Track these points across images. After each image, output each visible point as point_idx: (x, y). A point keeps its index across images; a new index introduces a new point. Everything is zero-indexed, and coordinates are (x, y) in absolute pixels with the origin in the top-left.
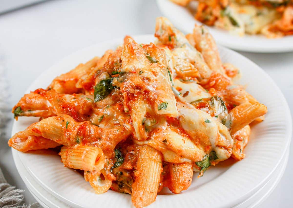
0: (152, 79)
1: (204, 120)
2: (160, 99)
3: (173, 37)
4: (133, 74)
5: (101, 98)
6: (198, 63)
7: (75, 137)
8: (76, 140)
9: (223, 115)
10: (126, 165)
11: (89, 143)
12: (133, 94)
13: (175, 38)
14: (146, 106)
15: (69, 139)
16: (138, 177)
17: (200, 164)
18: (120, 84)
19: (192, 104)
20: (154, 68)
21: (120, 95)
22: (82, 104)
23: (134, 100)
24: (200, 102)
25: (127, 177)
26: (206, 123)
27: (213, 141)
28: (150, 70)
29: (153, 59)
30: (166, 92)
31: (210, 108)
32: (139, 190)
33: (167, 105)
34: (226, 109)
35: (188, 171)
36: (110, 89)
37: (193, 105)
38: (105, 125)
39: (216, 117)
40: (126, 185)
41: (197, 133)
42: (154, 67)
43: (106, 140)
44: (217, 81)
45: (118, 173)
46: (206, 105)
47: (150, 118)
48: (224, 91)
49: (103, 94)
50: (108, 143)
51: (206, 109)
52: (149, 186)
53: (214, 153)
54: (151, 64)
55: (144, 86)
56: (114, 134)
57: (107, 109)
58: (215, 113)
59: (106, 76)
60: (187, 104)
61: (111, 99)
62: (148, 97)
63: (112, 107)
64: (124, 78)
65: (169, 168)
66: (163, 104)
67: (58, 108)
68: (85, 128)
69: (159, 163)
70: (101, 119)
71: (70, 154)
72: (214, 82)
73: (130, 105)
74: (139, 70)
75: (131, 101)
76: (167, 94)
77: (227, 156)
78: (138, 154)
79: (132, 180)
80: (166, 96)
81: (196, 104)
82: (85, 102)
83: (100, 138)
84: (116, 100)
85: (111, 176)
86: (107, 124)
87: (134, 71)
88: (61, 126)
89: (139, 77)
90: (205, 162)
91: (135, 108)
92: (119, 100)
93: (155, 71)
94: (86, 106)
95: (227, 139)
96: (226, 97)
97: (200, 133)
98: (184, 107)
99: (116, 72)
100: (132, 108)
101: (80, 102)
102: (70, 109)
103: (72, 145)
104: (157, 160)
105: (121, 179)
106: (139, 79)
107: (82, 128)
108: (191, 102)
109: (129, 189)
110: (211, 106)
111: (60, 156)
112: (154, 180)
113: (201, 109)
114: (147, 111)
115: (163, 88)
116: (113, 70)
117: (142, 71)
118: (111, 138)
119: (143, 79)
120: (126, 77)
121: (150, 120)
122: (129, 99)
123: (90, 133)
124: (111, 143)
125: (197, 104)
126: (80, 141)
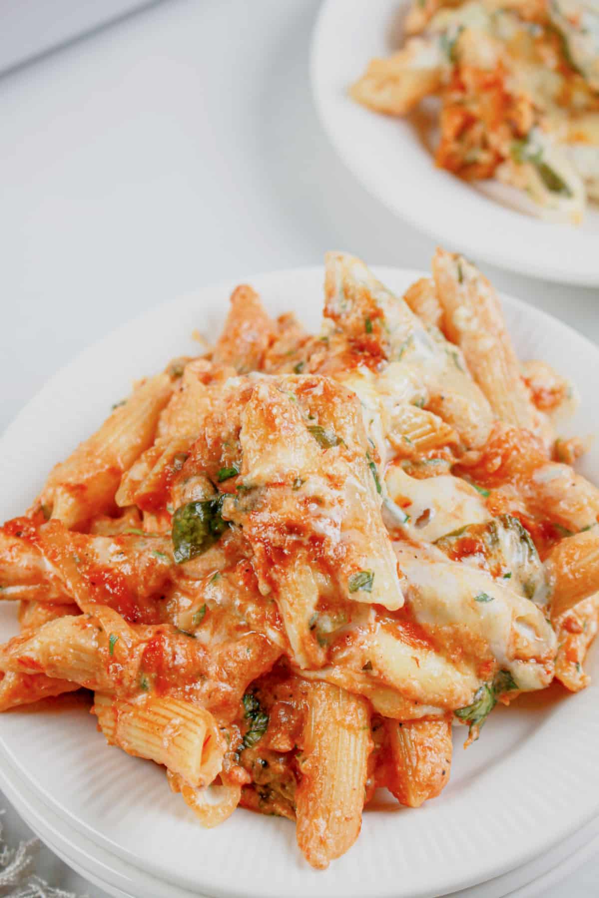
0: (328, 498)
1: (475, 596)
2: (352, 562)
3: (376, 322)
4: (278, 490)
5: (193, 553)
6: (450, 400)
7: (135, 676)
8: (139, 682)
9: (527, 568)
10: (274, 739)
11: (173, 688)
12: (280, 549)
13: (383, 324)
14: (318, 579)
15: (120, 682)
16: (310, 776)
17: (466, 714)
18: (244, 516)
19: (439, 547)
20: (332, 464)
21: (246, 544)
22: (143, 571)
23: (285, 566)
24: (461, 537)
25: (280, 773)
26: (479, 604)
27: (501, 648)
28: (321, 472)
29: (327, 435)
30: (368, 537)
31: (488, 555)
32: (315, 815)
33: (372, 579)
34: (535, 551)
35: (440, 743)
36: (219, 529)
37: (441, 549)
38: (212, 634)
39: (507, 576)
40: (279, 794)
41: (456, 631)
42: (332, 462)
43: (218, 679)
44: (505, 457)
45: (255, 763)
46: (477, 548)
47: (330, 611)
48: (527, 487)
49: (200, 542)
50: (225, 687)
51: (477, 559)
52: (341, 803)
53: (507, 676)
54: (323, 450)
55: (309, 524)
56: (238, 660)
57: (215, 585)
58: (502, 567)
59: (203, 490)
60: (425, 549)
61: (222, 555)
62: (321, 556)
63: (227, 578)
64: (252, 501)
65: (387, 732)
66: (361, 576)
67: (78, 585)
68: (161, 647)
69: (361, 733)
70: (201, 615)
71: (124, 717)
72: (497, 462)
73: (275, 576)
74: (291, 476)
75: (277, 566)
76: (371, 545)
77: (543, 683)
78: (305, 705)
79: (295, 781)
80: (369, 549)
81: (448, 547)
82: (153, 563)
83: (202, 675)
84: (234, 556)
85: (238, 775)
86: (218, 630)
87: (280, 480)
88: (94, 644)
89: (292, 497)
90: (479, 707)
91: (287, 585)
92: (243, 557)
93: (335, 474)
94: (154, 576)
95: (538, 636)
96: (533, 503)
97: (463, 630)
98: (416, 557)
99: (229, 469)
100: (279, 586)
101: (136, 565)
102: (113, 586)
103: (130, 694)
104: (356, 725)
105: (265, 781)
106: (295, 502)
107: (153, 649)
108: (434, 540)
109: (287, 804)
110: (490, 547)
111: (95, 717)
112: (353, 784)
113: (464, 559)
114: (319, 592)
115: (360, 523)
116: (219, 464)
117: (300, 480)
118: (232, 673)
119: (305, 502)
120: (259, 499)
121: (329, 615)
122: (270, 563)
123: (176, 663)
124: (232, 685)
125: (451, 545)
126: (149, 685)
